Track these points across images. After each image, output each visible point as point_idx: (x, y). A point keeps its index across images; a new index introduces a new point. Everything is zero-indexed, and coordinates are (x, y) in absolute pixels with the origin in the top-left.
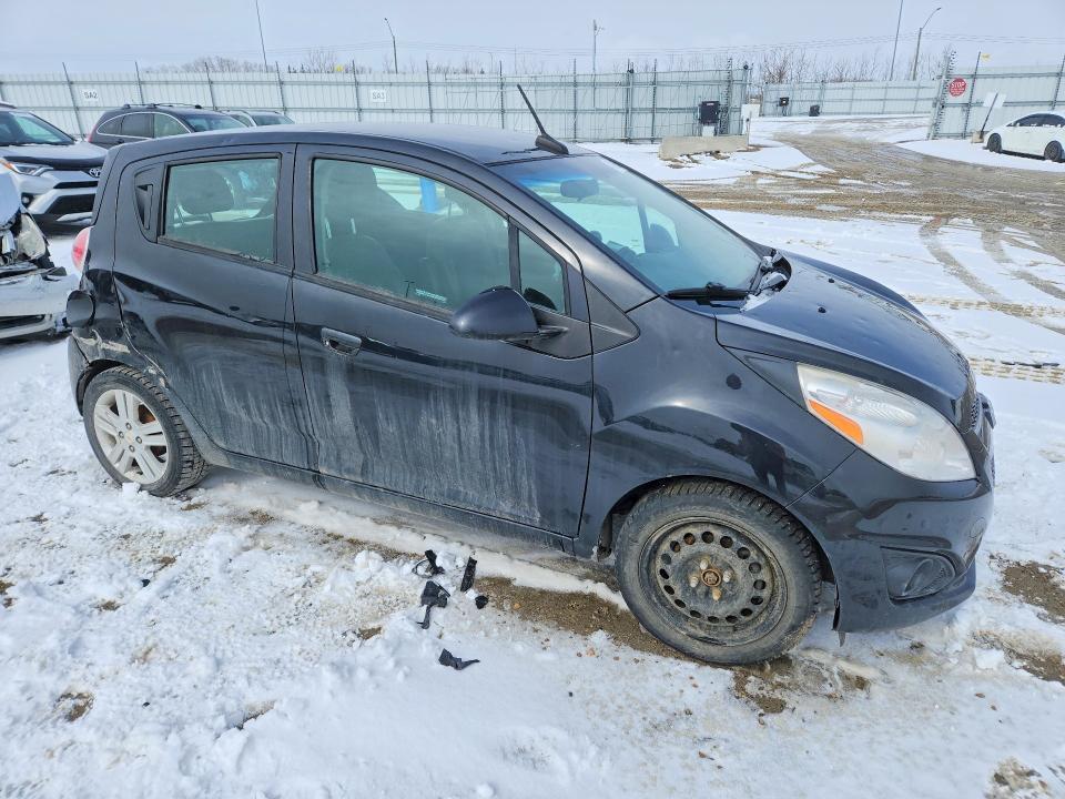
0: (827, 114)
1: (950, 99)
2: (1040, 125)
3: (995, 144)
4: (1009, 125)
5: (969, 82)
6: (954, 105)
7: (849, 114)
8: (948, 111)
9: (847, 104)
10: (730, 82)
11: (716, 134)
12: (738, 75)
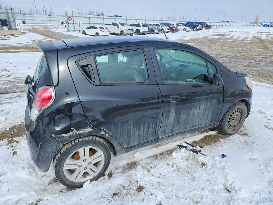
0: (28, 23)
1: (69, 22)
2: (93, 29)
3: (84, 33)
4: (86, 28)
5: (72, 18)
6: (71, 23)
7: (34, 23)
8: (70, 24)
9: (33, 21)
10: (7, 13)
11: (8, 29)
12: (9, 11)
